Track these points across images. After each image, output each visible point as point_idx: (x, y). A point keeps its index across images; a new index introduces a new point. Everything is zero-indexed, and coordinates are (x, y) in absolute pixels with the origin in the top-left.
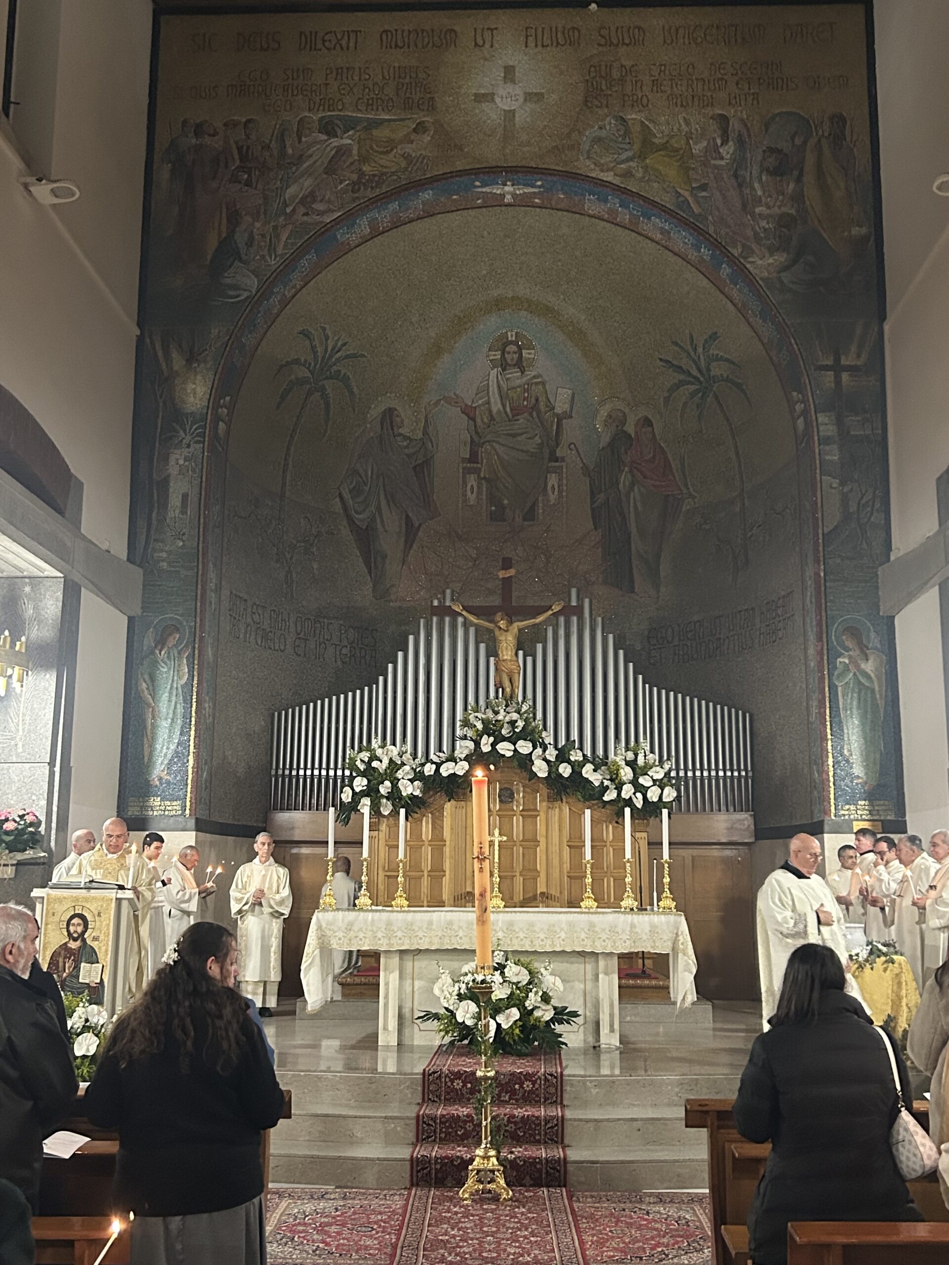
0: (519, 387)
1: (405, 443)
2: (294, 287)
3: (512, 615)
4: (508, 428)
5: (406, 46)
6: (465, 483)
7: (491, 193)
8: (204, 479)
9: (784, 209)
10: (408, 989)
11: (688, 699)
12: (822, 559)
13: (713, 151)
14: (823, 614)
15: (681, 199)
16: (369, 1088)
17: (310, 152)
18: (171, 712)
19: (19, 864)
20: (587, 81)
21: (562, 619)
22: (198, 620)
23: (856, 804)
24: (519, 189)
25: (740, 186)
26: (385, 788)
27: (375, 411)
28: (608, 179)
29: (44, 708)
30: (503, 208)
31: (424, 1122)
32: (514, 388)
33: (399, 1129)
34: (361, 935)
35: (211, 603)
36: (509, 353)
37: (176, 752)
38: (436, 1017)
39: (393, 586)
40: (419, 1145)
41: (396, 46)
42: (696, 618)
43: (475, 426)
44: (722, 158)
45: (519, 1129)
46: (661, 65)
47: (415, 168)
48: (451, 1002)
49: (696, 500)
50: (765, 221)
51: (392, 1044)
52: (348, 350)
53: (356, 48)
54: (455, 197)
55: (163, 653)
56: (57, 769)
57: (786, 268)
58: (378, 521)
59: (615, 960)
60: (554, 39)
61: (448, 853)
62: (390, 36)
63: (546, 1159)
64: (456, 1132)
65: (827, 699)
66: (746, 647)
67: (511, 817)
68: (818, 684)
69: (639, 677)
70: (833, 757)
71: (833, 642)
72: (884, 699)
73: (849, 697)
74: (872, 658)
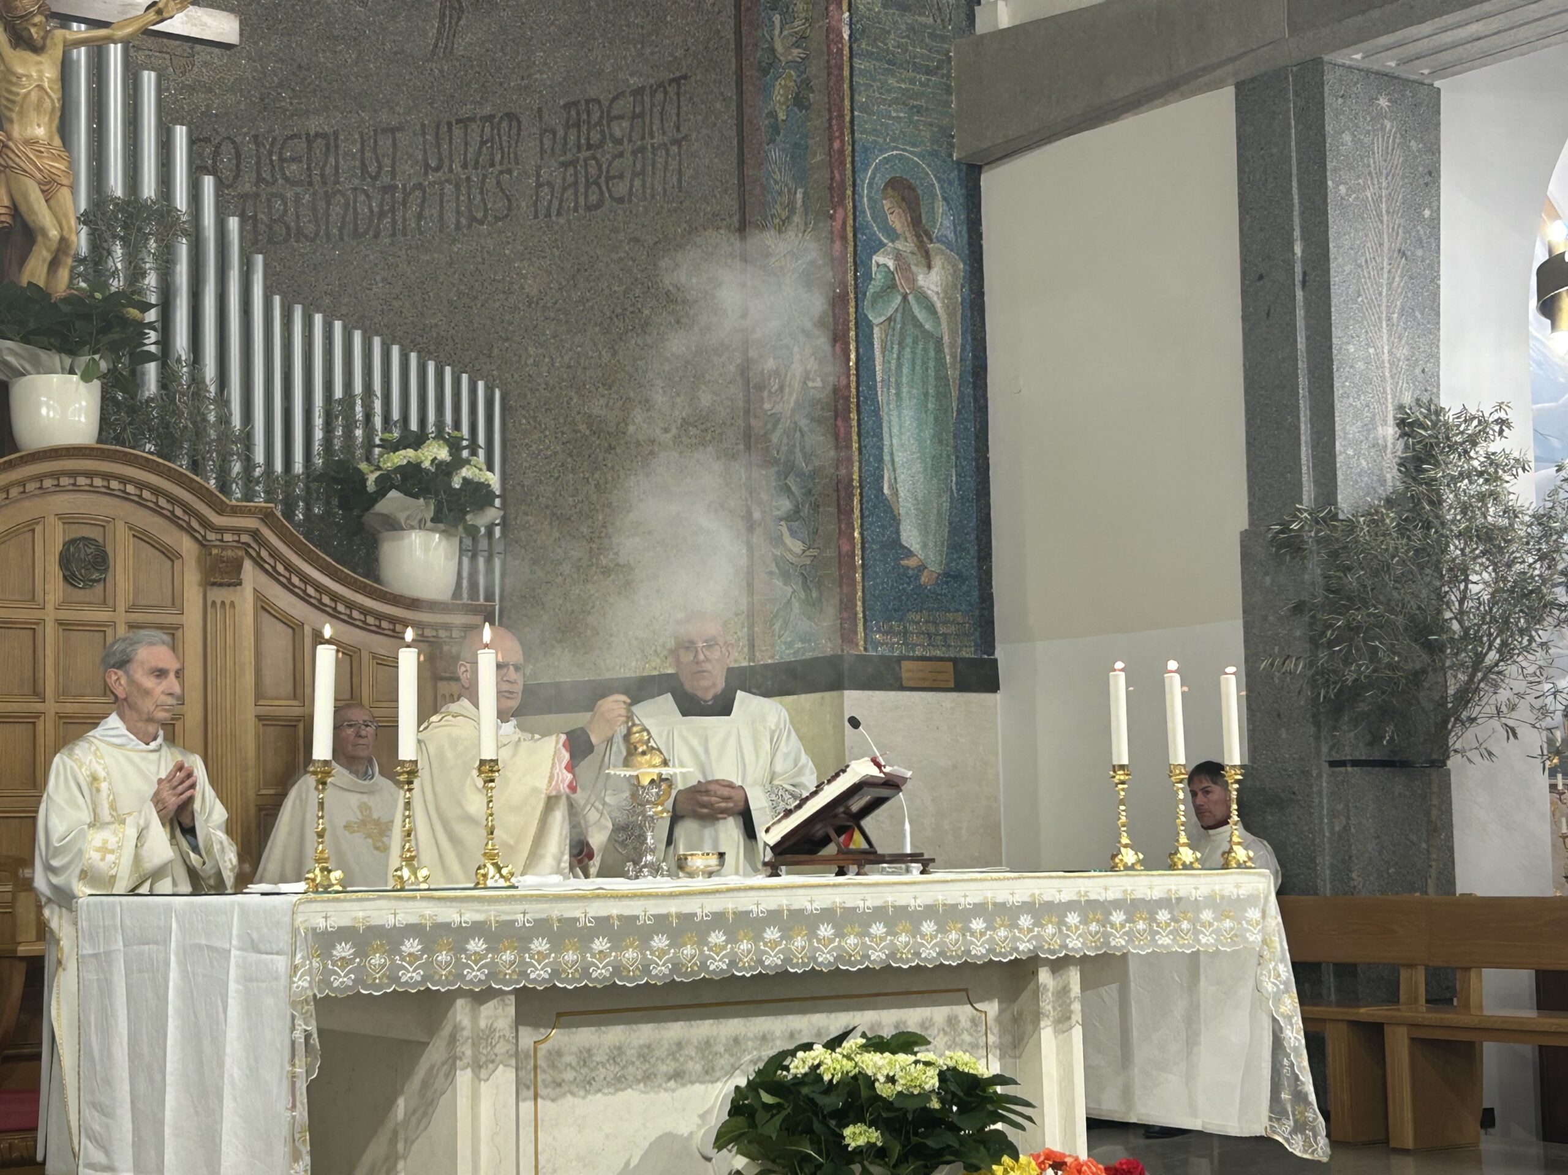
14: (847, 137)
23: (903, 620)
42: (314, 124)
65: (853, 356)
66: (485, 216)
67: (99, 628)
68: (831, 313)
69: (259, 259)
70: (861, 500)
71: (864, 212)
72: (958, 366)
73: (895, 356)
74: (938, 262)
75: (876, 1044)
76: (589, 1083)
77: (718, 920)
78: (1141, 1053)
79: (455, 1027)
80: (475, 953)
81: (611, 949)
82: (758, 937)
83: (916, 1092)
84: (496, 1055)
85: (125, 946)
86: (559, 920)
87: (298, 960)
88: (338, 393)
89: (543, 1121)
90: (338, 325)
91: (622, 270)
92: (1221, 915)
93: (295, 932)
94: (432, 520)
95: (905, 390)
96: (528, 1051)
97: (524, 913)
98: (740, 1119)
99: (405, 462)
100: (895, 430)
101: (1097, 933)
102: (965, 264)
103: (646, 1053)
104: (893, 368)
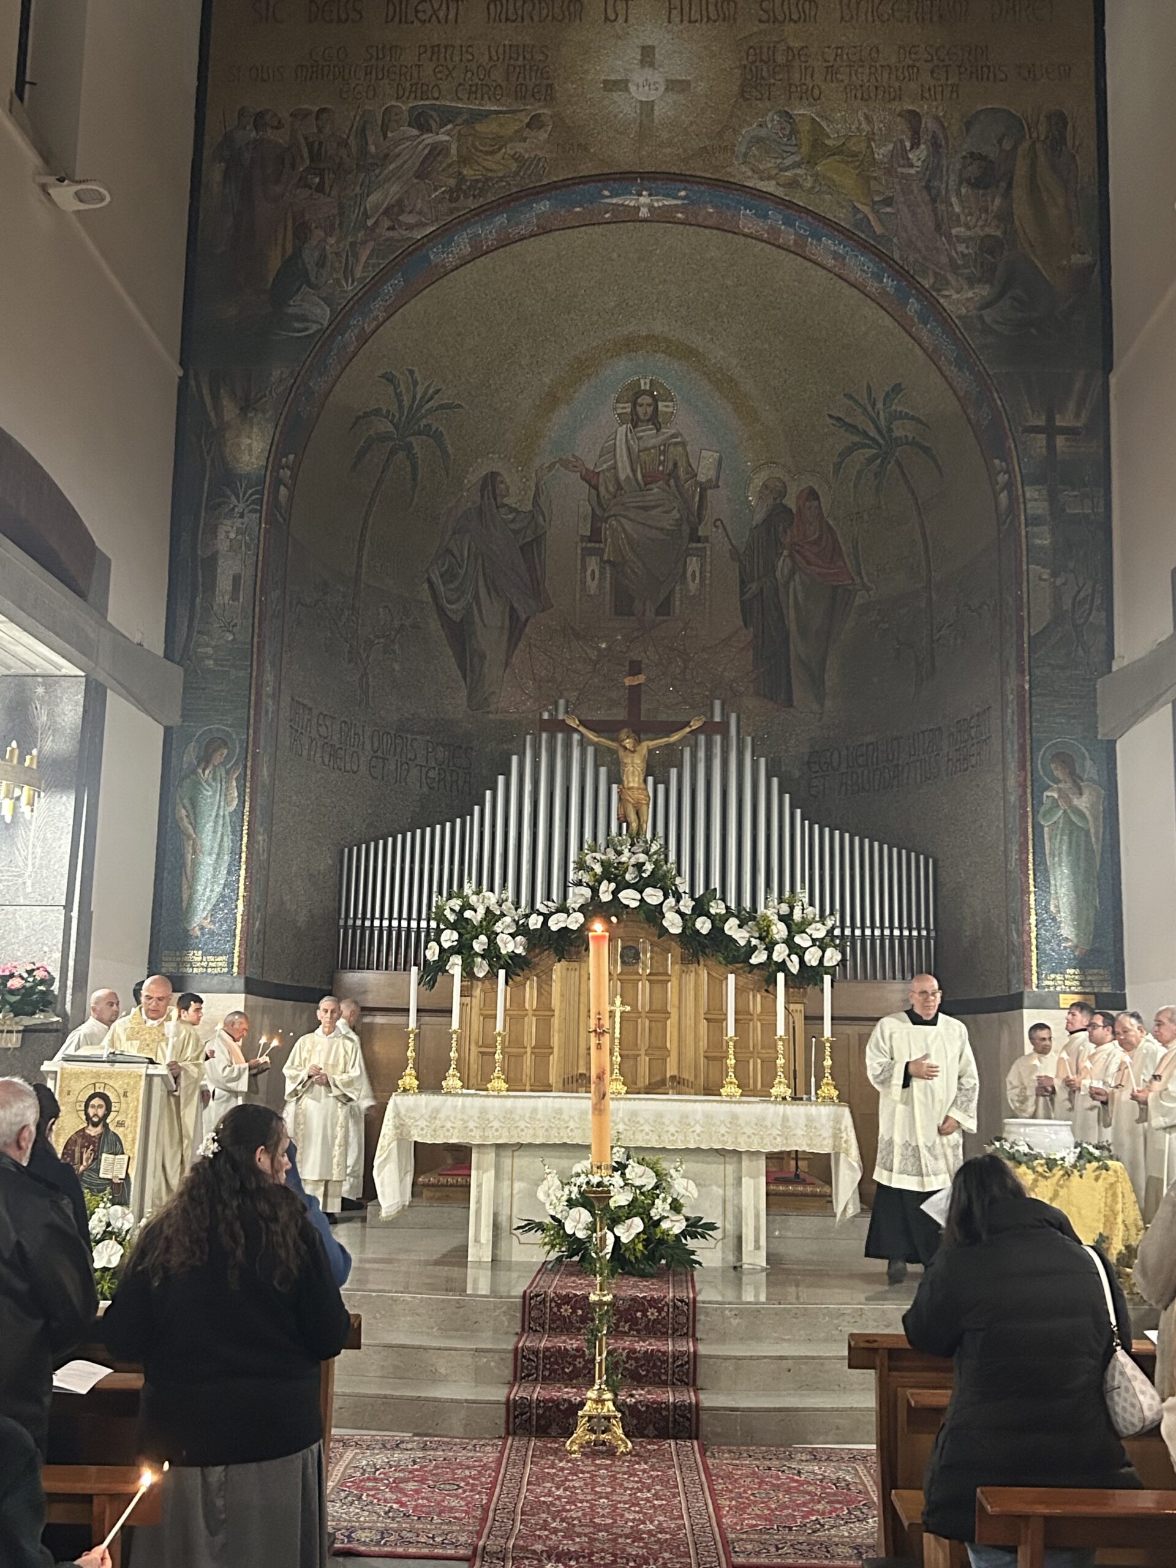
0: (654, 447)
1: (511, 516)
2: (376, 318)
3: (641, 731)
4: (639, 499)
5: (519, 19)
6: (584, 568)
7: (622, 205)
8: (261, 558)
9: (988, 230)
10: (506, 1192)
11: (857, 839)
12: (1027, 668)
13: (900, 155)
14: (1028, 736)
15: (859, 216)
16: (457, 1313)
17: (397, 150)
18: (216, 845)
19: (27, 1030)
20: (745, 67)
21: (702, 738)
22: (251, 732)
23: (1063, 973)
24: (658, 201)
25: (934, 200)
26: (480, 944)
27: (474, 477)
28: (770, 190)
29: (60, 839)
30: (638, 224)
31: (524, 1357)
32: (646, 449)
33: (493, 1364)
34: (449, 1125)
35: (267, 712)
36: (641, 405)
37: (222, 896)
38: (540, 1227)
39: (493, 693)
40: (517, 1385)
41: (507, 20)
42: (869, 739)
43: (598, 496)
44: (912, 166)
45: (641, 1366)
46: (837, 48)
47: (529, 172)
48: (559, 1209)
49: (871, 593)
50: (964, 245)
51: (485, 1260)
52: (442, 399)
53: (456, 21)
54: (578, 209)
55: (207, 772)
56: (75, 914)
57: (988, 304)
58: (476, 612)
59: (762, 1163)
60: (704, 13)
61: (556, 1026)
62: (499, 7)
63: (674, 1404)
64: (563, 1369)
65: (1031, 845)
66: (930, 776)
67: (636, 982)
68: (1019, 823)
70: (1036, 914)
71: (1039, 772)
72: (1100, 843)
73: (1058, 841)
74: (1086, 792)
95: (1064, 857)
104: (1057, 847)
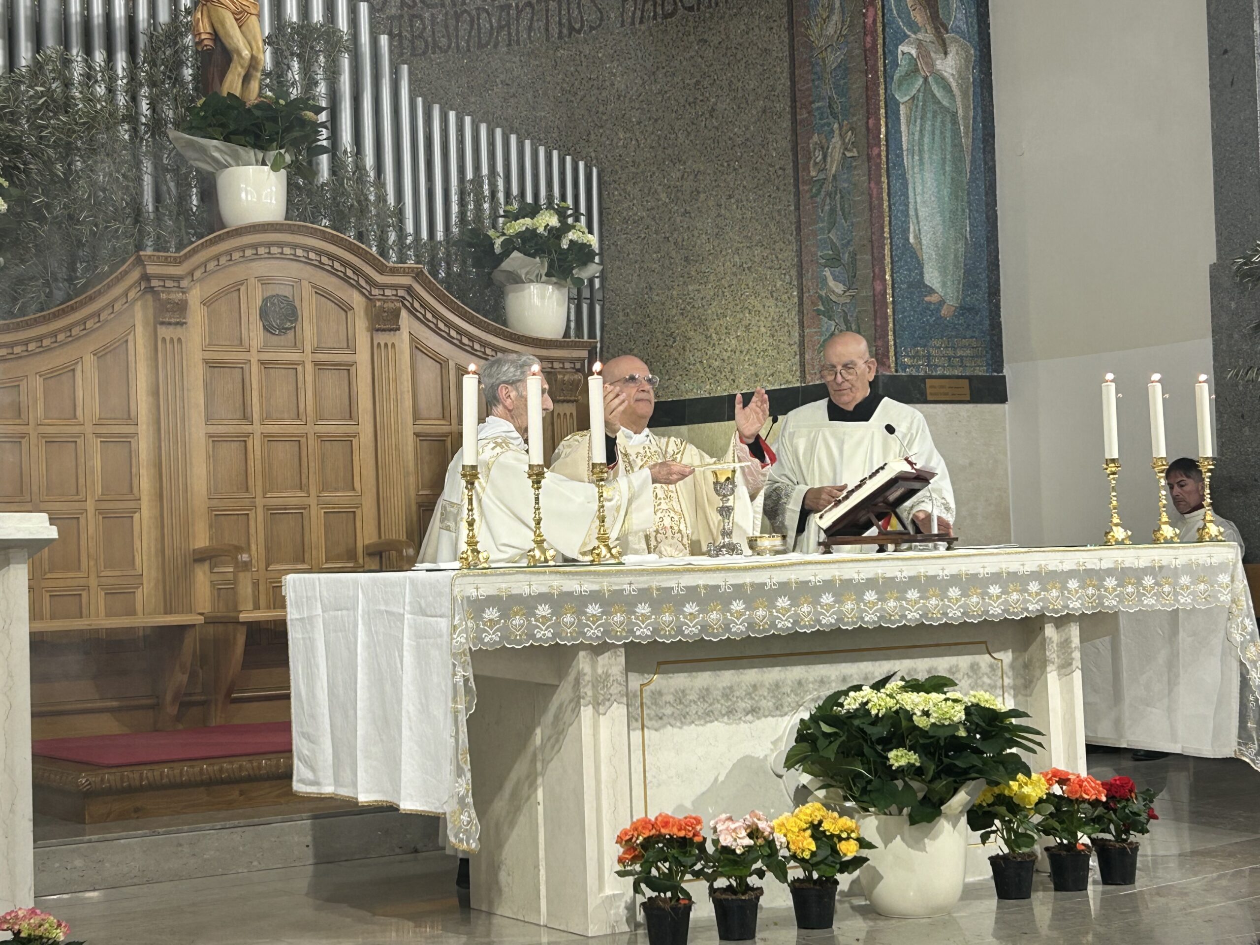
23: (927, 346)
65: (883, 130)
66: (582, 26)
67: (293, 366)
68: (864, 96)
69: (405, 68)
70: (891, 248)
71: (891, 10)
72: (970, 135)
73: (918, 129)
74: (953, 49)
75: (914, 686)
76: (685, 717)
77: (784, 588)
78: (1130, 693)
79: (579, 673)
80: (594, 615)
81: (700, 612)
82: (816, 602)
83: (946, 723)
84: (611, 695)
85: (323, 612)
86: (658, 589)
87: (456, 622)
88: (469, 175)
89: (649, 746)
90: (468, 120)
91: (694, 66)
92: (1197, 580)
93: (454, 600)
94: (547, 275)
95: (926, 156)
96: (636, 691)
97: (630, 584)
98: (805, 744)
99: (524, 229)
100: (919, 190)
101: (1093, 595)
102: (975, 50)
103: (728, 693)
104: (916, 138)
